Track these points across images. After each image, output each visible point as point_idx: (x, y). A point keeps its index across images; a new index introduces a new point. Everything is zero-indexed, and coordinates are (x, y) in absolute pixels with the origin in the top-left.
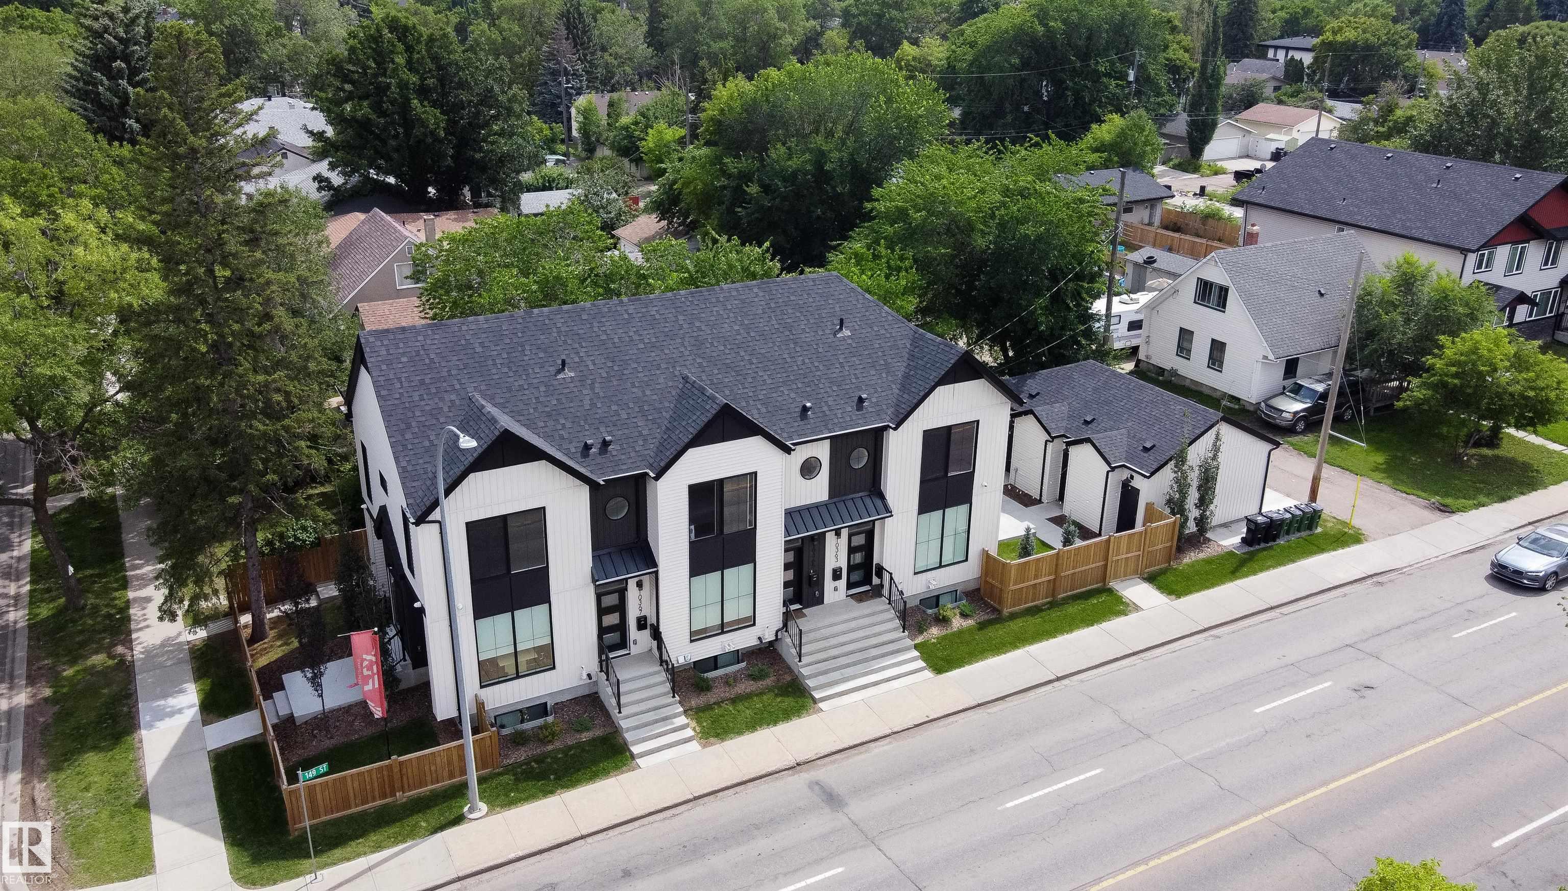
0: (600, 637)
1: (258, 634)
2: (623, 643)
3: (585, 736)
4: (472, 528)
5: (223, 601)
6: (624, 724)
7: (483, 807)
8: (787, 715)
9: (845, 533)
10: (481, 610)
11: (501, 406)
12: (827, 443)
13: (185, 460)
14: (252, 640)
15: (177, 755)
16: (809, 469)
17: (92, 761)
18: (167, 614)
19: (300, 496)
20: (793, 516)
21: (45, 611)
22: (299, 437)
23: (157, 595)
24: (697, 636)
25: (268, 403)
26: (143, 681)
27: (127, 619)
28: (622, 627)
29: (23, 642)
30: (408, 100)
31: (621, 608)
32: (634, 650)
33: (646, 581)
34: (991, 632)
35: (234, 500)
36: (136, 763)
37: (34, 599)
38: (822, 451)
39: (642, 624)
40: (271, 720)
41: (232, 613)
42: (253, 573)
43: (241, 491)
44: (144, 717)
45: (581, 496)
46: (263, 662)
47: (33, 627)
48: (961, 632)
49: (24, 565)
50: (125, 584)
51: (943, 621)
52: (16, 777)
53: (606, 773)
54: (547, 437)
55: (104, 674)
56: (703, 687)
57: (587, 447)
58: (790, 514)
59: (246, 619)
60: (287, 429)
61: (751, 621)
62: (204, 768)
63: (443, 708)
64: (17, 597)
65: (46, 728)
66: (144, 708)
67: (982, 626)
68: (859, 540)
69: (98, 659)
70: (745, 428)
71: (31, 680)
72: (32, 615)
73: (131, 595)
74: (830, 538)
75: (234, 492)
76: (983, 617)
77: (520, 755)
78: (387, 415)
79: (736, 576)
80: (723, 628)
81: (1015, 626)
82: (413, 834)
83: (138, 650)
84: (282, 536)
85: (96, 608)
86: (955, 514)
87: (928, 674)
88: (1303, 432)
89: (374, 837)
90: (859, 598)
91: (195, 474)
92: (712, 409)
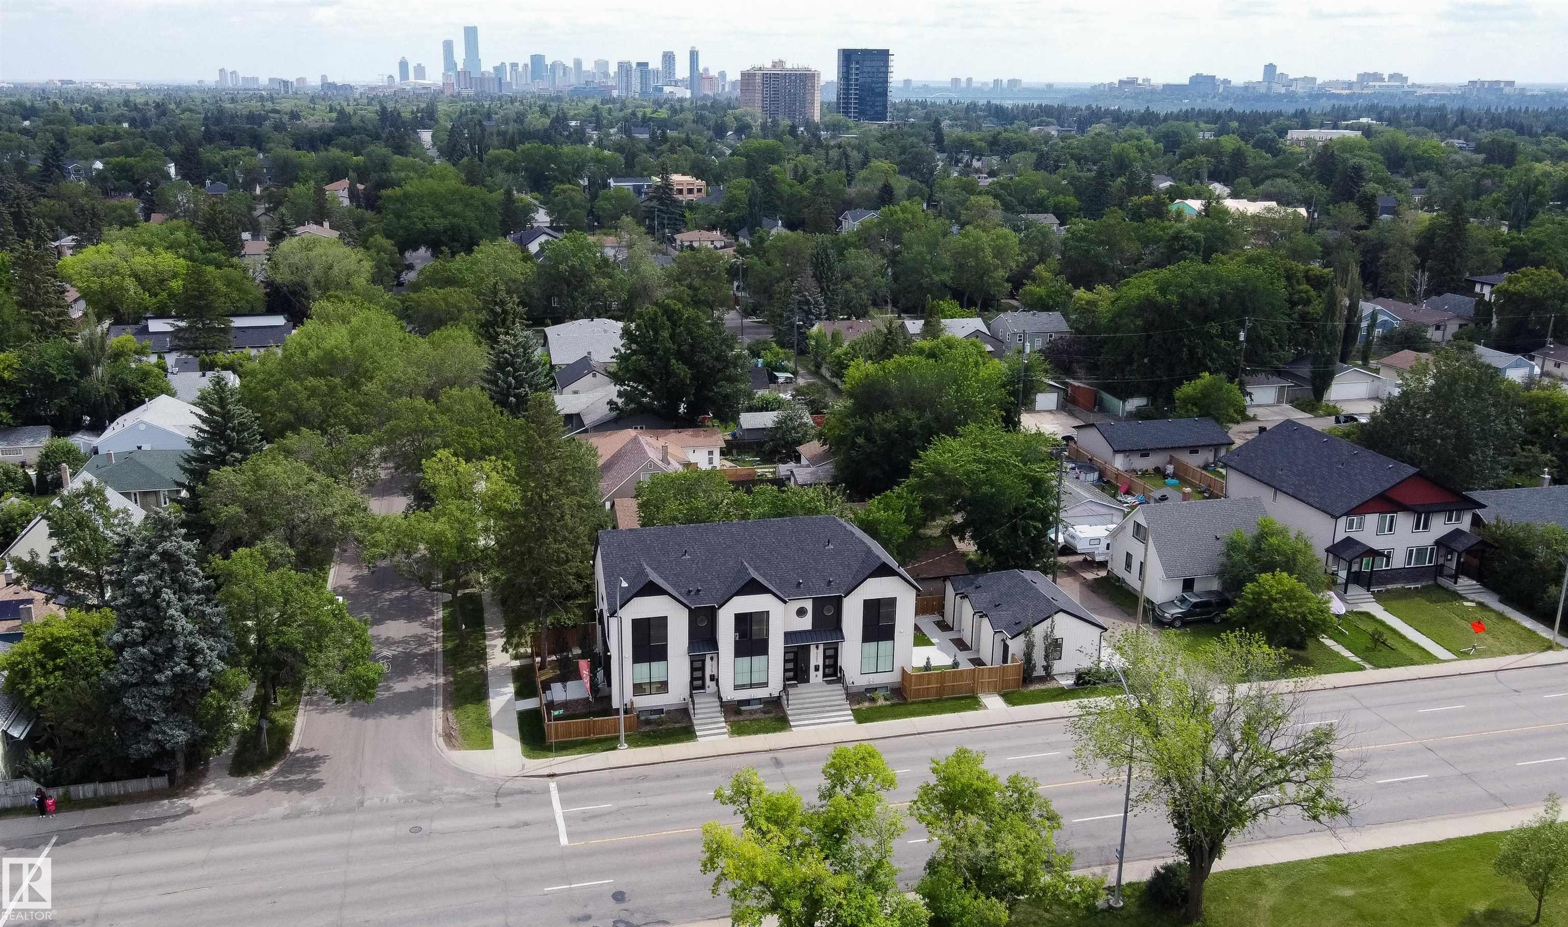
0: (691, 682)
1: (542, 666)
2: (703, 687)
3: (677, 725)
4: (636, 623)
5: (529, 650)
6: (695, 722)
7: (626, 746)
8: (775, 730)
9: (821, 647)
10: (637, 659)
11: (655, 569)
12: (811, 601)
13: (520, 580)
14: (540, 669)
15: (504, 710)
16: (801, 612)
17: (470, 708)
18: (505, 650)
19: (569, 604)
20: (789, 636)
21: (450, 645)
22: (570, 574)
23: (501, 642)
24: (737, 687)
25: (558, 557)
26: (491, 680)
27: (486, 654)
28: (703, 678)
29: (440, 656)
30: (669, 360)
31: (703, 669)
32: (708, 690)
33: (715, 656)
34: (896, 709)
35: (540, 600)
36: (487, 711)
37: (445, 639)
38: (808, 605)
39: (712, 678)
40: (544, 702)
41: (532, 656)
42: (544, 636)
43: (542, 596)
44: (491, 694)
45: (685, 613)
46: (543, 678)
47: (445, 652)
48: (881, 707)
49: (440, 623)
50: (484, 637)
51: (873, 700)
52: (440, 709)
53: (681, 741)
54: (673, 586)
55: (475, 674)
56: (739, 712)
57: (690, 591)
58: (787, 635)
59: (538, 659)
60: (565, 570)
61: (765, 685)
62: (515, 716)
63: (616, 703)
64: (437, 638)
65: (451, 694)
66: (491, 692)
67: (893, 705)
68: (830, 652)
69: (472, 669)
70: (763, 590)
71: (445, 674)
72: (445, 647)
73: (487, 643)
74: (813, 649)
75: (540, 596)
76: (896, 701)
77: (647, 728)
78: (604, 568)
79: (758, 660)
80: (751, 686)
81: (911, 708)
82: (595, 751)
83: (489, 667)
84: (558, 620)
85: (472, 647)
86: (884, 645)
87: (854, 723)
88: (1178, 628)
89: (579, 750)
90: (829, 682)
91: (524, 586)
92: (747, 579)
